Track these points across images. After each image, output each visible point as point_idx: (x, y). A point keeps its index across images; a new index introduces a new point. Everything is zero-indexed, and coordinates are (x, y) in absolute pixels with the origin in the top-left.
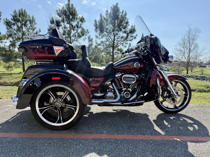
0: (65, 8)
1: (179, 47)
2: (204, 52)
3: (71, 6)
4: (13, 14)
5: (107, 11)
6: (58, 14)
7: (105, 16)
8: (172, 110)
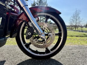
1: (72, 18)
2: (82, 20)
8: (42, 55)
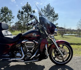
0: (26, 6)
3: (28, 5)
4: (1, 9)
5: (45, 7)
6: (23, 8)
7: (44, 9)
8: (61, 63)
